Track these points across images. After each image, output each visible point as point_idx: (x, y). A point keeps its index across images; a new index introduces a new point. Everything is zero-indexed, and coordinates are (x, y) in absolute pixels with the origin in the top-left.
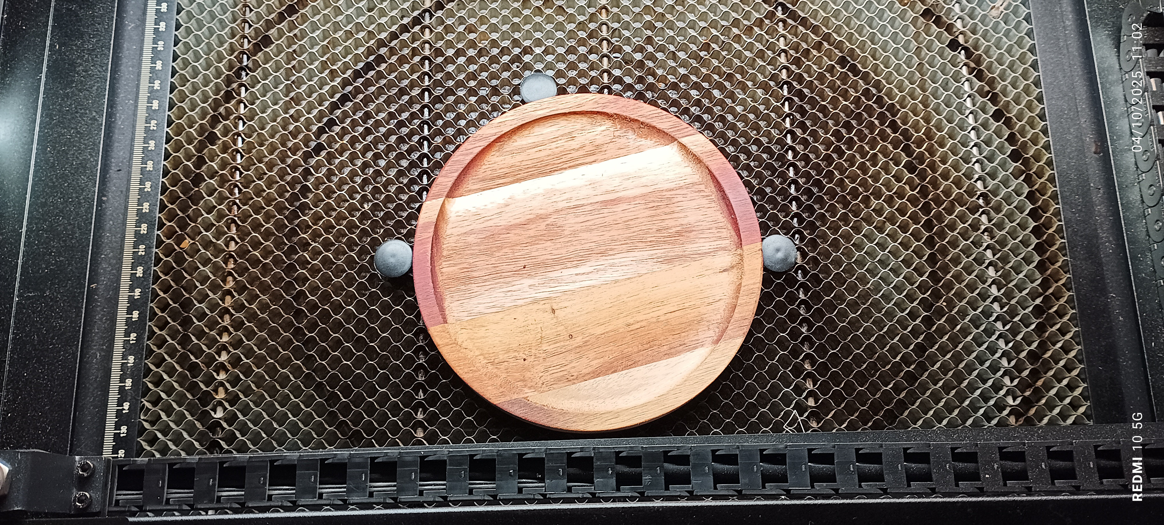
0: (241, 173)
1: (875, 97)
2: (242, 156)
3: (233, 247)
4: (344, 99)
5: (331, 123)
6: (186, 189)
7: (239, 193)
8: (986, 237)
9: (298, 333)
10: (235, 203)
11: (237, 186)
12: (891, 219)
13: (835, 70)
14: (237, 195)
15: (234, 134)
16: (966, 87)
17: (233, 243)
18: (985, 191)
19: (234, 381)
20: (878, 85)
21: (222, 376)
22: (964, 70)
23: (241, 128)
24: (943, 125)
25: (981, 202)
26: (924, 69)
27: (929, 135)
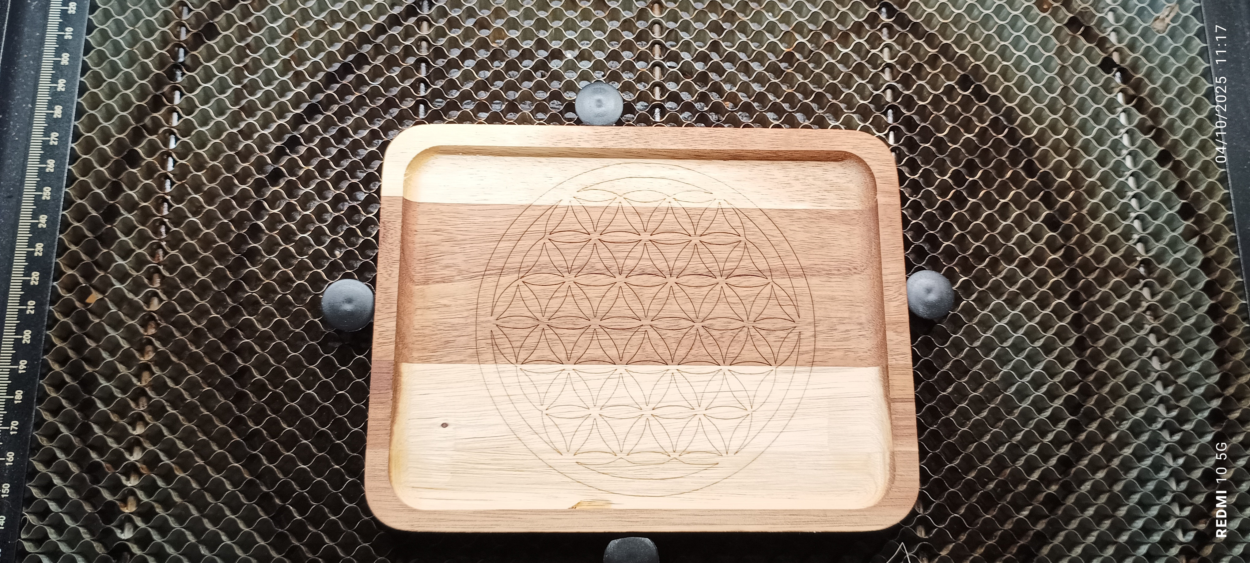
0: (170, 206)
1: (1007, 130)
2: (172, 184)
3: (155, 305)
4: (312, 111)
5: (293, 143)
6: (94, 225)
7: (167, 232)
8: (1148, 317)
9: (238, 424)
10: (161, 247)
11: (164, 223)
12: (1026, 290)
13: (954, 93)
14: (164, 236)
15: (163, 153)
16: (1123, 119)
17: (155, 301)
18: (1146, 256)
19: (149, 488)
20: (1010, 114)
21: (132, 482)
22: (1120, 98)
23: (173, 145)
24: (1093, 168)
25: (1142, 270)
26: (1069, 95)
27: (1075, 180)
